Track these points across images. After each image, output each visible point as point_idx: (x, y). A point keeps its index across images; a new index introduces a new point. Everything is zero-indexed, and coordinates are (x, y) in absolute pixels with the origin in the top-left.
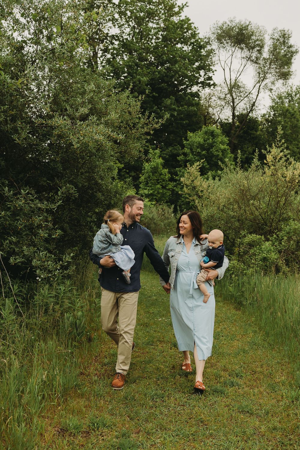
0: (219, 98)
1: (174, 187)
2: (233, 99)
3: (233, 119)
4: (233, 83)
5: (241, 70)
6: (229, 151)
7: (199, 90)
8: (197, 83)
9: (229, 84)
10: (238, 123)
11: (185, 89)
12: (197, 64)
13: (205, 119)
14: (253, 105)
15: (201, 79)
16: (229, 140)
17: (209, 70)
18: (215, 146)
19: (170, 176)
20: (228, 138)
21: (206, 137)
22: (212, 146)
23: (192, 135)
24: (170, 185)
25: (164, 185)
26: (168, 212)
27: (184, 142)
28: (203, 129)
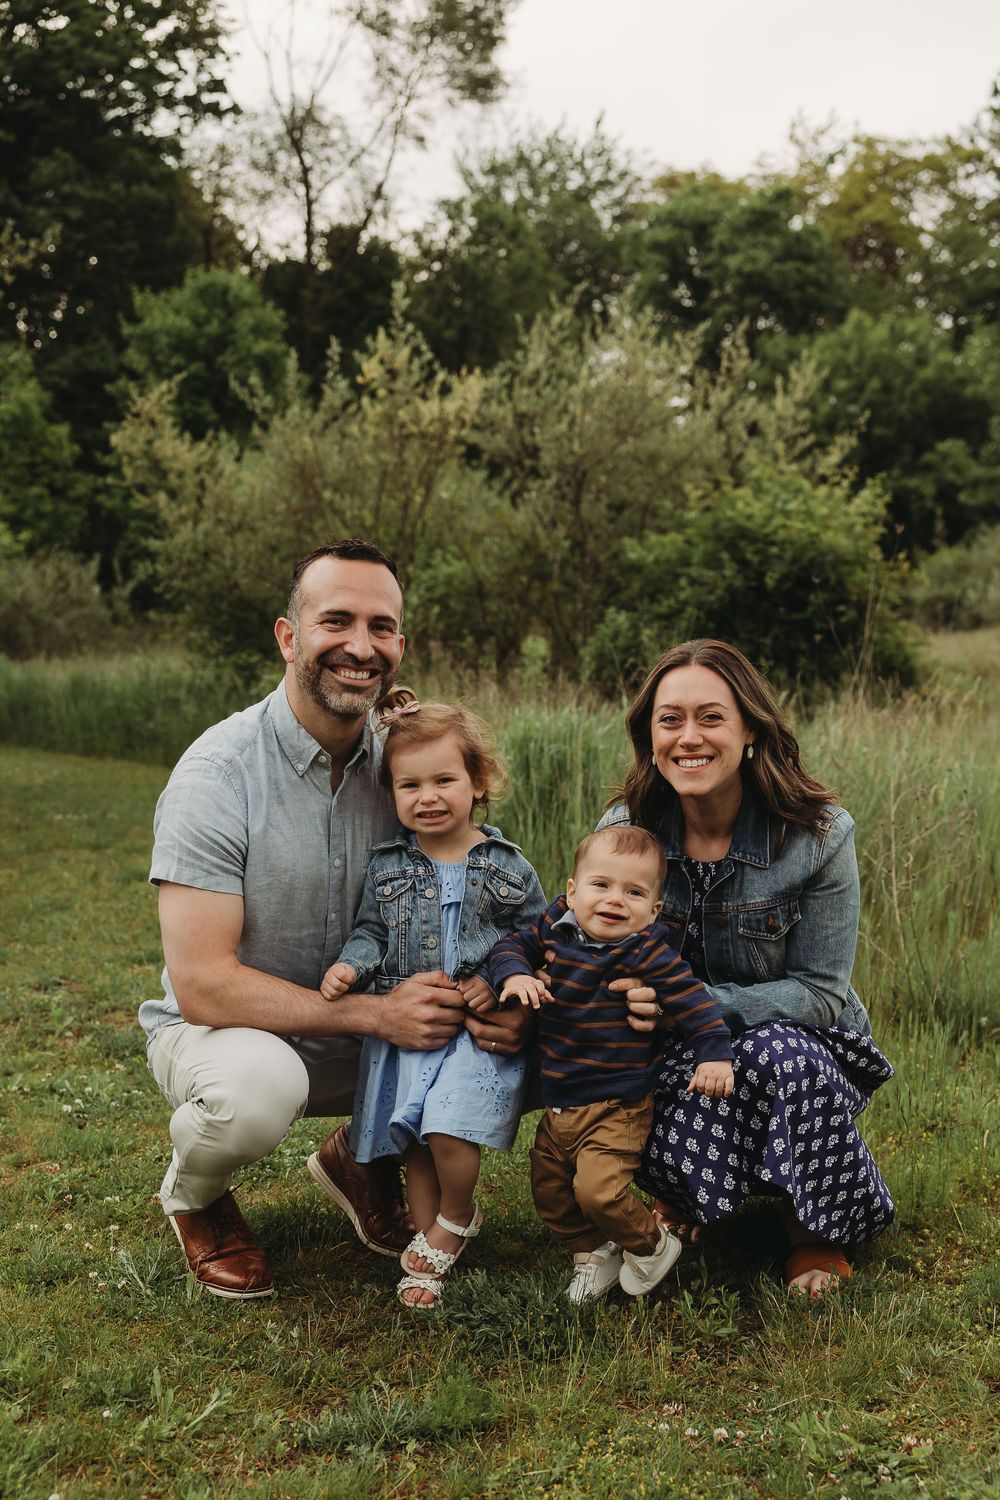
0: (255, 165)
2: (306, 170)
3: (309, 243)
4: (300, 113)
5: (329, 60)
7: (178, 131)
8: (170, 102)
9: (286, 112)
10: (325, 265)
11: (125, 123)
12: (166, 26)
13: (207, 244)
14: (378, 194)
15: (185, 88)
16: (286, 319)
17: (213, 51)
18: (233, 343)
19: (77, 448)
20: (282, 313)
21: (203, 311)
22: (223, 342)
23: (152, 299)
24: (83, 484)
25: (59, 484)
26: (80, 580)
27: (127, 330)
28: (189, 282)
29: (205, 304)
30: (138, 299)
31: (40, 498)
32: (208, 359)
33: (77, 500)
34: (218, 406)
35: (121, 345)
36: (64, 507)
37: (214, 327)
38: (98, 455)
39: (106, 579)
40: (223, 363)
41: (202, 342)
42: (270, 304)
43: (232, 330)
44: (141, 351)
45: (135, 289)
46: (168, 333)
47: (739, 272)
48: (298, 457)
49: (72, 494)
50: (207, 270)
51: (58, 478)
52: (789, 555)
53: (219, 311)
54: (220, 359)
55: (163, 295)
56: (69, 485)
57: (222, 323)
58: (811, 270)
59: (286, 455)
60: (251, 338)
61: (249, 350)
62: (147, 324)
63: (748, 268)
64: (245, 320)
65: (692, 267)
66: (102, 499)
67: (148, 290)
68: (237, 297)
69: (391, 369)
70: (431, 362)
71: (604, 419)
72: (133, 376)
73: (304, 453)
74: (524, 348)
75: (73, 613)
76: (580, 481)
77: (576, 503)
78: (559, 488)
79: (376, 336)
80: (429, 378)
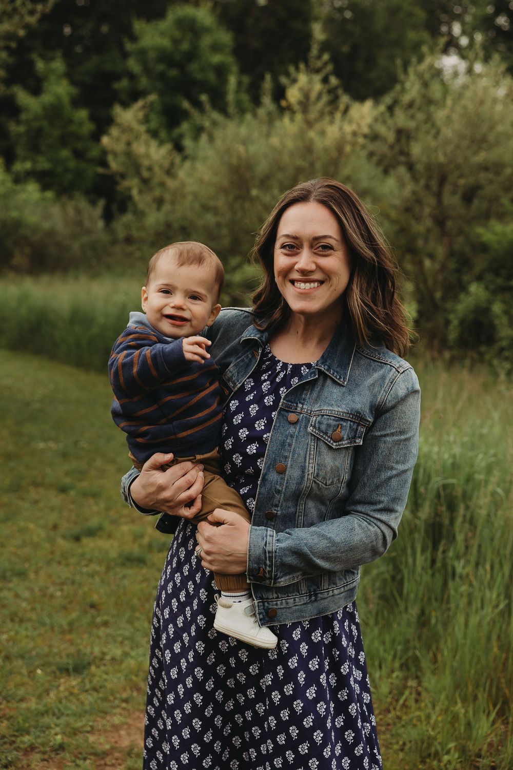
16: (235, 40)
18: (198, 56)
19: (94, 127)
20: (231, 35)
21: (178, 34)
23: (146, 26)
27: (129, 46)
28: (170, 15)
29: (181, 30)
30: (137, 26)
31: (67, 158)
32: (181, 66)
35: (125, 55)
36: (83, 165)
37: (185, 46)
39: (108, 216)
40: (192, 70)
41: (177, 55)
42: (223, 29)
43: (197, 48)
44: (137, 61)
45: (135, 19)
46: (156, 50)
48: (234, 161)
50: (183, 7)
51: (80, 145)
53: (189, 35)
54: (190, 67)
55: (153, 24)
57: (191, 43)
59: (226, 158)
60: (210, 52)
61: (209, 61)
62: (142, 43)
64: (206, 41)
67: (143, 21)
68: (201, 25)
69: (307, 96)
70: (336, 88)
71: (462, 137)
72: (132, 77)
73: (239, 158)
74: (402, 83)
75: (85, 239)
76: (443, 180)
77: (439, 196)
78: (427, 187)
79: (297, 69)
80: (334, 101)
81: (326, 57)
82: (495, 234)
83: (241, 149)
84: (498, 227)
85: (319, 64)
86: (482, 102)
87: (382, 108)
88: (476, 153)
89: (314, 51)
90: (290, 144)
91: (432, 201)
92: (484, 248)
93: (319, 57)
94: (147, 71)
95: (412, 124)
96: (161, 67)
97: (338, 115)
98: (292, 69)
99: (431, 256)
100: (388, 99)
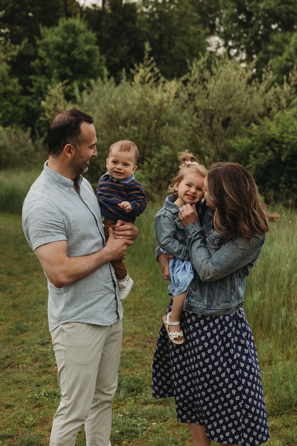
1: (28, 101)
3: (104, 3)
6: (98, 53)
10: (109, 11)
16: (97, 36)
18: (78, 46)
19: (21, 87)
20: (95, 34)
21: (66, 34)
22: (73, 46)
23: (47, 31)
24: (24, 100)
25: (15, 100)
26: (24, 138)
27: (38, 42)
28: (61, 24)
29: (67, 32)
30: (42, 31)
31: (8, 106)
32: (68, 52)
33: (21, 106)
34: (72, 70)
35: (36, 47)
36: (17, 109)
37: (70, 41)
38: (28, 88)
39: (33, 137)
40: (74, 54)
41: (66, 46)
42: (90, 31)
43: (77, 41)
44: (43, 50)
45: (40, 26)
46: (53, 43)
47: (264, 9)
48: (110, 113)
49: (19, 104)
50: (67, 19)
51: (14, 98)
52: (289, 148)
53: (72, 35)
54: (73, 52)
55: (51, 29)
56: (18, 101)
57: (73, 39)
58: (291, 7)
59: (106, 110)
60: (84, 44)
61: (83, 49)
62: (45, 40)
63: (267, 7)
64: (82, 37)
65: (246, 6)
66: (30, 104)
67: (46, 27)
68: (78, 29)
69: (143, 78)
70: (158, 74)
71: (219, 96)
72: (41, 59)
73: (112, 110)
74: (190, 71)
75: (22, 150)
76: (212, 118)
77: (210, 124)
78: (205, 121)
79: (138, 65)
80: (157, 81)
81: (152, 59)
82: (238, 143)
83: (113, 106)
84: (240, 140)
85: (149, 62)
86: (229, 80)
87: (181, 84)
88: (227, 104)
89: (146, 57)
90: (136, 103)
91: (208, 127)
92: (234, 150)
93: (149, 59)
94: (49, 55)
95: (196, 91)
96: (57, 53)
97: (160, 88)
98: (136, 65)
99: (209, 155)
100: (183, 78)
